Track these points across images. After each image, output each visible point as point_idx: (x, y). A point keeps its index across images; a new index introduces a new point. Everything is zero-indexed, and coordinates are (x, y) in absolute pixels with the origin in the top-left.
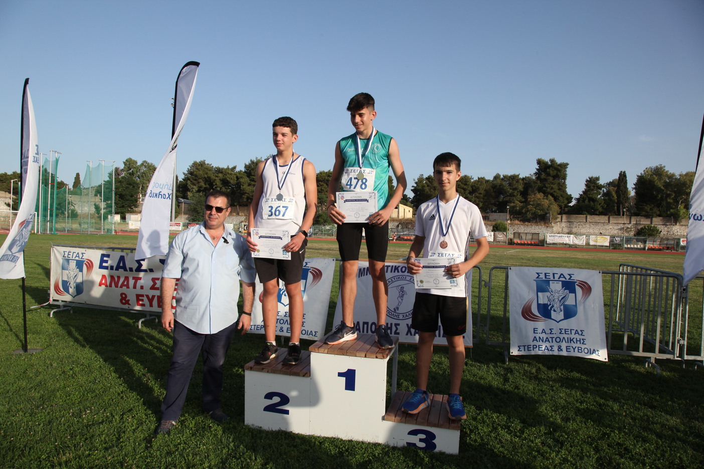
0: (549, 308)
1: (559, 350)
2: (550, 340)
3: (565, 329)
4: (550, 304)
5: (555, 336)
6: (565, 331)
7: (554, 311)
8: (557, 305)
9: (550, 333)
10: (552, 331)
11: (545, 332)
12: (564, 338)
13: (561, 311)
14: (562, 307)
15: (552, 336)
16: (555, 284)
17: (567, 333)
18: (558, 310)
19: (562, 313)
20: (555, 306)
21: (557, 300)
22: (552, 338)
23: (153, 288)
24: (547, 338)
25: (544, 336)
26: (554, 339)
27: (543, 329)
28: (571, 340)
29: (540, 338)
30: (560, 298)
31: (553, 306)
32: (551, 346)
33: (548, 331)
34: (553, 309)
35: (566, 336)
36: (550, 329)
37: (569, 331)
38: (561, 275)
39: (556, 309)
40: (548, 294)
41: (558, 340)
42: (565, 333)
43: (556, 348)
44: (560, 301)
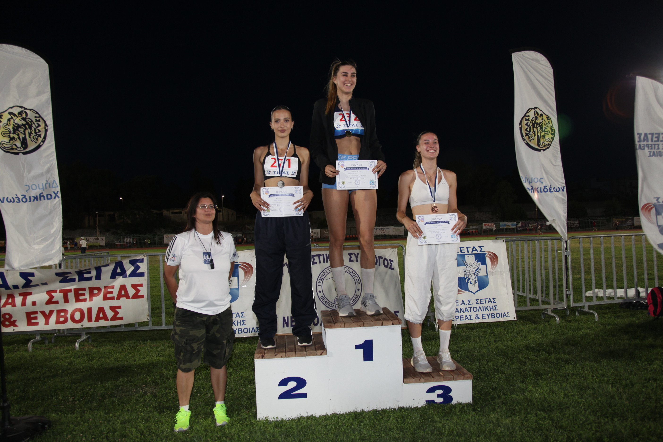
0: (466, 281)
1: (477, 318)
2: (469, 309)
3: (480, 299)
4: (467, 277)
5: (472, 306)
6: (481, 301)
7: (471, 283)
8: (473, 278)
9: (469, 304)
10: (470, 302)
11: (464, 303)
12: (480, 307)
13: (476, 283)
14: (476, 279)
15: (470, 306)
16: (470, 257)
17: (482, 302)
18: (473, 282)
19: (477, 284)
20: (471, 278)
21: (472, 273)
22: (470, 308)
23: (49, 302)
24: (466, 308)
25: (463, 307)
26: (472, 309)
27: (463, 301)
28: (486, 308)
29: (461, 309)
30: (474, 271)
31: (469, 279)
32: (470, 316)
33: (466, 302)
34: (469, 282)
35: (481, 306)
36: (468, 300)
37: (484, 300)
38: (473, 249)
39: (472, 281)
40: (464, 268)
41: (475, 309)
42: (481, 303)
43: (473, 317)
44: (475, 273)
